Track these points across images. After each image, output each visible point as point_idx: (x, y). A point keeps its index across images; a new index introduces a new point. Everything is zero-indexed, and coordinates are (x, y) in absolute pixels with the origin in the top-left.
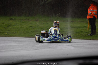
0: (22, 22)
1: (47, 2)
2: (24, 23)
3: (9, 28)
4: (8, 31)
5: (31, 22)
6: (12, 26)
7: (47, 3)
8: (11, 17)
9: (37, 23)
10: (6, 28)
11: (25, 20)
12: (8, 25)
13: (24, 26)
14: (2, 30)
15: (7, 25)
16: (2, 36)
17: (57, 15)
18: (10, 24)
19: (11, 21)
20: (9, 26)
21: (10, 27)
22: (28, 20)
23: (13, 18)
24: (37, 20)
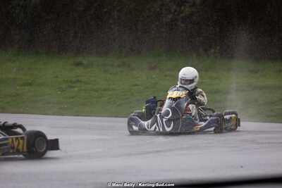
0: (111, 74)
2: (115, 74)
3: (73, 89)
4: (70, 98)
5: (135, 72)
6: (80, 84)
8: (79, 59)
9: (154, 77)
10: (64, 91)
11: (119, 66)
12: (71, 81)
13: (114, 84)
14: (53, 96)
15: (67, 81)
16: (53, 114)
17: (210, 53)
18: (74, 79)
19: (79, 70)
20: (74, 85)
21: (76, 89)
22: (129, 66)
23: (85, 62)
24: (153, 65)
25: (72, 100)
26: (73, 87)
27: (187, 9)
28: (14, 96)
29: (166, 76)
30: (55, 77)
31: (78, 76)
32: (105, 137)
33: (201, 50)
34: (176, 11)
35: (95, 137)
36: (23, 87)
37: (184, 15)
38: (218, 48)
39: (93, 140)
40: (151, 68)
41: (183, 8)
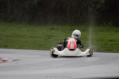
0: (66, 33)
1: (96, 8)
2: (68, 33)
3: (50, 39)
6: (53, 37)
7: (97, 10)
8: (53, 27)
9: (85, 34)
10: (47, 40)
11: (70, 30)
12: (50, 36)
14: (42, 42)
15: (48, 36)
16: (42, 50)
17: (108, 24)
18: (51, 35)
19: (53, 31)
20: (51, 37)
21: (52, 39)
23: (55, 28)
24: (84, 29)
25: (50, 44)
26: (51, 38)
27: (99, 6)
28: (26, 42)
30: (43, 34)
33: (105, 23)
34: (94, 7)
36: (29, 38)
37: (97, 8)
38: (112, 22)
40: (84, 31)
41: (97, 5)
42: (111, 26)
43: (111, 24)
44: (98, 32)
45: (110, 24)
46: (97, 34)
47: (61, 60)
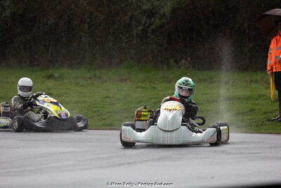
0: (82, 86)
1: (152, 27)
2: (86, 87)
5: (106, 84)
7: (153, 30)
8: (50, 72)
11: (90, 78)
13: (85, 96)
17: (180, 64)
19: (51, 83)
22: (100, 78)
23: (56, 75)
24: (124, 77)
27: (157, 21)
29: (137, 87)
31: (49, 89)
32: (77, 150)
33: (172, 60)
34: (146, 23)
35: (67, 150)
37: (154, 26)
38: (189, 59)
39: (65, 153)
40: (122, 80)
41: (153, 19)
42: (188, 68)
43: (187, 62)
44: (157, 82)
45: (185, 65)
46: (154, 88)
47: (68, 152)
